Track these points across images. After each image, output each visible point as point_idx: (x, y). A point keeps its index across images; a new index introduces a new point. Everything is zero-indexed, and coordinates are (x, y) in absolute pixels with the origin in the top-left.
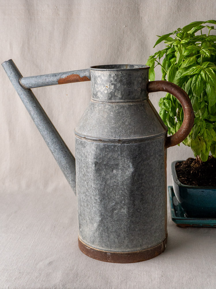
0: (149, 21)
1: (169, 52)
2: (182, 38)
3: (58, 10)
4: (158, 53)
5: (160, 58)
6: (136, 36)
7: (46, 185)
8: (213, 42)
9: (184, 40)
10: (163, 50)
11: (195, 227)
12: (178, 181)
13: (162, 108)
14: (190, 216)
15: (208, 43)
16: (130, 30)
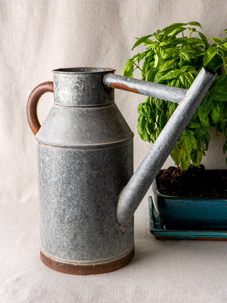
0: (128, 22)
1: (148, 54)
2: (161, 41)
3: (32, 9)
4: (137, 56)
5: (139, 61)
6: (116, 37)
7: (20, 195)
8: (195, 44)
9: (162, 43)
10: (142, 53)
11: (174, 239)
12: (157, 191)
13: (141, 115)
14: (169, 228)
15: (189, 46)
16: (109, 31)
